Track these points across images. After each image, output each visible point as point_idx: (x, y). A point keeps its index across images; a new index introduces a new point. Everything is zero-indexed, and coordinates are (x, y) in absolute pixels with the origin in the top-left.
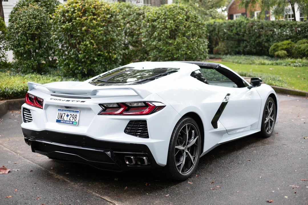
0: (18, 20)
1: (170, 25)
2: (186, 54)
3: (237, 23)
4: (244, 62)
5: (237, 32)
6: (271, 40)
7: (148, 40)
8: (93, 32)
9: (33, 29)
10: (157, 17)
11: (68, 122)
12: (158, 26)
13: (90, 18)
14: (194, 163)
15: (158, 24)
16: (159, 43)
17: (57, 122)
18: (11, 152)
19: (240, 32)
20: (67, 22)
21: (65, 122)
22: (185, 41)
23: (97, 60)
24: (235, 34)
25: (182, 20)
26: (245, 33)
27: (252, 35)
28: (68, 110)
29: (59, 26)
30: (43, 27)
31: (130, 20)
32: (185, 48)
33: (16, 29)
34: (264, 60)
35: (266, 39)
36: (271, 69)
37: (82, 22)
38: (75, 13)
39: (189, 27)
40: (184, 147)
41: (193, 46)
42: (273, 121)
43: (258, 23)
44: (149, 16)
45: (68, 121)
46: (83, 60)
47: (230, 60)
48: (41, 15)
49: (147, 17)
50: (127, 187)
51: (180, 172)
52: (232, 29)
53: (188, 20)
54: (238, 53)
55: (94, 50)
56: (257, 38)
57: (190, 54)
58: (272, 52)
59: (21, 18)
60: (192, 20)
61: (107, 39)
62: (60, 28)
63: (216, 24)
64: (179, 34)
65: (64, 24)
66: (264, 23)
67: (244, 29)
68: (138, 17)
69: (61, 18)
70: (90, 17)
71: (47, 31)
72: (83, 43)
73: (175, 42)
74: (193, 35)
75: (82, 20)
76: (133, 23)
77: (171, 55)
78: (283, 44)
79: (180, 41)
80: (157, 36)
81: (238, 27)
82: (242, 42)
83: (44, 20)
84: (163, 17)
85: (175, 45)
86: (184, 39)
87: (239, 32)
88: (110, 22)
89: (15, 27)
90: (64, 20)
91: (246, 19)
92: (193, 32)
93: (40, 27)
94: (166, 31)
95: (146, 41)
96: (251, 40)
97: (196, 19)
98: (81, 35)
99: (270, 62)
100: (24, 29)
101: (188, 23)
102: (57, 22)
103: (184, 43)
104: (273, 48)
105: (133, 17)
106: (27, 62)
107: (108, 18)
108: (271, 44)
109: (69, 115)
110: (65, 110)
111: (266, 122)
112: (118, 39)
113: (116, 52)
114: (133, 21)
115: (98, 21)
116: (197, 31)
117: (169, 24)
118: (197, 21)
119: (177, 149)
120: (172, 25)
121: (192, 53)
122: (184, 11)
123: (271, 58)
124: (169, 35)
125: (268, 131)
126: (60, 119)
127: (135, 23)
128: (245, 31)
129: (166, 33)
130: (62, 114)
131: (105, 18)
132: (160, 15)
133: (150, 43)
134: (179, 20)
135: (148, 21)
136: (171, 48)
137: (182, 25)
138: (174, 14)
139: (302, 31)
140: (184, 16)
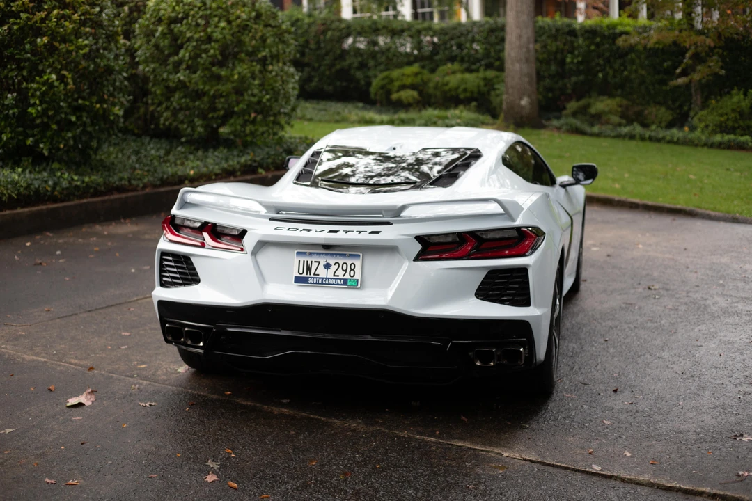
1: (222, 34)
2: (260, 102)
6: (370, 65)
7: (160, 69)
8: (65, 49)
10: (185, 13)
11: (333, 281)
12: (188, 35)
13: (56, 15)
15: (189, 28)
16: (194, 76)
17: (295, 282)
21: (322, 282)
22: (257, 72)
23: (77, 121)
25: (248, 21)
26: (307, 47)
27: (324, 51)
28: (327, 254)
32: (258, 89)
35: (359, 63)
37: (38, 25)
39: (263, 39)
41: (274, 85)
44: (161, 9)
45: (331, 279)
46: (39, 121)
49: (155, 11)
53: (259, 21)
55: (69, 94)
56: (336, 59)
57: (268, 104)
60: (267, 21)
61: (97, 67)
64: (242, 55)
66: (351, 21)
67: (305, 39)
70: (55, 12)
72: (41, 77)
73: (232, 75)
74: (273, 58)
75: (36, 18)
77: (226, 106)
78: (403, 75)
79: (244, 72)
84: (201, 13)
85: (233, 82)
86: (252, 66)
88: (99, 24)
92: (272, 50)
94: (212, 48)
95: (154, 71)
96: (323, 63)
97: (274, 18)
98: (33, 58)
99: (385, 117)
103: (253, 76)
104: (379, 84)
107: (95, 15)
109: (333, 264)
110: (320, 254)
113: (116, 101)
115: (75, 22)
116: (280, 47)
117: (219, 30)
118: (278, 24)
120: (225, 31)
121: (273, 100)
124: (220, 57)
126: (304, 275)
128: (307, 42)
130: (309, 263)
131: (90, 14)
132: (191, 7)
133: (165, 75)
134: (241, 22)
135: (160, 21)
136: (224, 88)
137: (247, 32)
138: (227, 6)
139: (445, 43)
140: (250, 12)
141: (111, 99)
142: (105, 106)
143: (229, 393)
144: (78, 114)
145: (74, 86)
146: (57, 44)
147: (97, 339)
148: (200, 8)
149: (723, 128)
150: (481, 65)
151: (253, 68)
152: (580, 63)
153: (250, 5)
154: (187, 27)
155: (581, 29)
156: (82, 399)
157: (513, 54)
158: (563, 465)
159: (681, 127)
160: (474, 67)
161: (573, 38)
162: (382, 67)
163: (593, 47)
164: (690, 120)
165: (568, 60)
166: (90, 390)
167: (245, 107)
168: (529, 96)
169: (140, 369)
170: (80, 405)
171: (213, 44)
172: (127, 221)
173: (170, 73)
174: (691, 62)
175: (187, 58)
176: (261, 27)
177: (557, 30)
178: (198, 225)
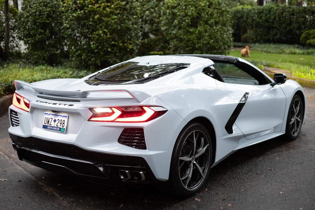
0: (28, 8)
1: (192, 13)
2: (208, 43)
3: (267, 9)
4: (273, 51)
5: (267, 18)
6: (302, 28)
7: (168, 29)
8: (106, 20)
9: (44, 18)
10: (178, 4)
11: (56, 129)
12: (178, 14)
13: (104, 6)
14: (203, 175)
15: (179, 11)
16: (180, 31)
17: (43, 128)
18: (4, 157)
19: (270, 19)
20: (79, 10)
21: (52, 129)
22: (208, 30)
23: (111, 51)
24: (264, 21)
25: (205, 6)
26: (275, 20)
27: (282, 22)
28: (55, 115)
29: (70, 15)
30: (54, 16)
31: (149, 7)
32: (207, 37)
33: (26, 18)
34: (294, 49)
35: (298, 27)
36: (302, 59)
37: (95, 10)
39: (212, 15)
40: (191, 157)
41: (216, 35)
42: (299, 122)
43: (289, 9)
44: (170, 3)
46: (96, 51)
47: (258, 49)
48: (52, 3)
49: (167, 3)
50: (122, 205)
51: (186, 187)
52: (261, 15)
53: (211, 7)
54: (268, 41)
55: (108, 39)
56: (287, 25)
57: (213, 44)
58: (304, 40)
59: (32, 6)
60: (215, 6)
61: (122, 28)
62: (71, 17)
63: (244, 10)
64: (201, 22)
65: (76, 12)
66: (295, 9)
67: (274, 16)
68: (158, 4)
69: (73, 5)
70: (103, 4)
71: (59, 20)
72: (96, 32)
73: (196, 31)
74: (216, 23)
75: (95, 7)
76: (153, 10)
77: (192, 45)
79: (201, 30)
80: (177, 24)
81: (268, 14)
82: (272, 30)
83: (55, 8)
84: (184, 4)
85: (196, 34)
86: (205, 27)
87: (268, 19)
88: (125, 9)
89: (25, 16)
90: (75, 8)
91: (276, 5)
92: (216, 20)
93: (52, 15)
94: (187, 19)
95: (166, 29)
96: (282, 27)
97: (219, 5)
98: (93, 24)
100: (34, 17)
101: (211, 10)
102: (69, 10)
103: (206, 31)
104: (304, 37)
105: (152, 4)
106: (38, 53)
107: (123, 5)
108: (302, 32)
109: (57, 120)
110: (53, 115)
111: (291, 123)
112: (134, 28)
113: (132, 42)
114: (153, 8)
115: (112, 8)
116: (221, 18)
117: (191, 11)
118: (221, 8)
119: (182, 161)
120: (193, 12)
121: (215, 42)
123: (302, 47)
124: (190, 23)
125: (294, 133)
126: (46, 125)
127: (155, 11)
128: (275, 18)
129: (187, 21)
131: (120, 5)
134: (201, 7)
140: (206, 3)
141: (129, 41)
142: (126, 44)
144: (113, 48)
145: (110, 36)
146: (103, 18)
162: (307, 28)
167: (201, 45)
171: (188, 17)
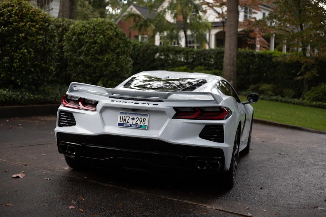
2: (115, 71)
7: (73, 55)
8: (31, 40)
10: (85, 31)
12: (86, 40)
13: (29, 25)
16: (87, 58)
17: (118, 125)
20: (2, 26)
21: (130, 126)
23: (34, 71)
25: (113, 36)
28: (133, 114)
32: (115, 65)
37: (20, 28)
38: (12, 17)
39: (119, 45)
41: (122, 64)
44: (76, 29)
45: (134, 125)
46: (18, 70)
49: (73, 29)
53: (117, 37)
55: (32, 59)
60: (121, 37)
61: (45, 49)
64: (109, 50)
70: (28, 23)
72: (20, 50)
73: (104, 59)
74: (122, 53)
75: (20, 25)
77: (100, 72)
79: (109, 58)
84: (92, 31)
85: (104, 62)
88: (47, 30)
92: (122, 49)
94: (96, 46)
95: (70, 55)
96: (145, 63)
97: (124, 36)
98: (17, 42)
103: (113, 60)
107: (46, 27)
109: (135, 118)
115: (37, 28)
116: (126, 49)
117: (99, 39)
118: (125, 39)
120: (102, 40)
121: (121, 71)
122: (113, 27)
124: (99, 50)
126: (123, 122)
128: (139, 54)
130: (125, 117)
131: (44, 26)
132: (88, 29)
133: (75, 57)
134: (109, 36)
135: (74, 34)
136: (100, 64)
137: (111, 41)
138: (104, 29)
139: (198, 57)
140: (114, 32)
141: (50, 63)
142: (47, 66)
143: (86, 178)
144: (35, 68)
145: (34, 56)
146: (28, 37)
147: (31, 155)
148: (92, 29)
149: (316, 99)
150: (213, 68)
151: (113, 57)
152: (256, 69)
153: (114, 30)
154: (86, 37)
155: (257, 54)
156: (19, 175)
157: (227, 62)
158: (234, 212)
159: (299, 98)
160: (210, 68)
161: (254, 58)
162: (171, 66)
163: (262, 62)
164: (302, 95)
165: (251, 67)
166: (23, 172)
167: (108, 73)
168: (233, 80)
169: (48, 167)
170: (18, 177)
171: (97, 45)
172: (53, 116)
173: (77, 56)
174: (304, 70)
175: (85, 50)
176: (118, 39)
177: (247, 54)
178: (77, 99)
